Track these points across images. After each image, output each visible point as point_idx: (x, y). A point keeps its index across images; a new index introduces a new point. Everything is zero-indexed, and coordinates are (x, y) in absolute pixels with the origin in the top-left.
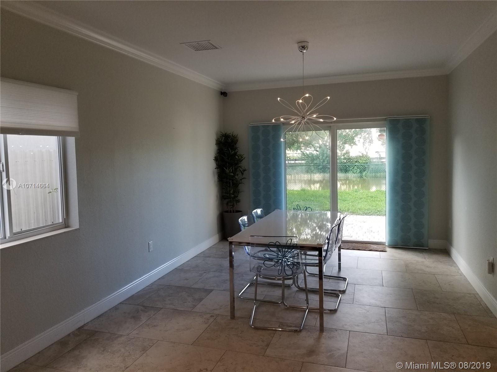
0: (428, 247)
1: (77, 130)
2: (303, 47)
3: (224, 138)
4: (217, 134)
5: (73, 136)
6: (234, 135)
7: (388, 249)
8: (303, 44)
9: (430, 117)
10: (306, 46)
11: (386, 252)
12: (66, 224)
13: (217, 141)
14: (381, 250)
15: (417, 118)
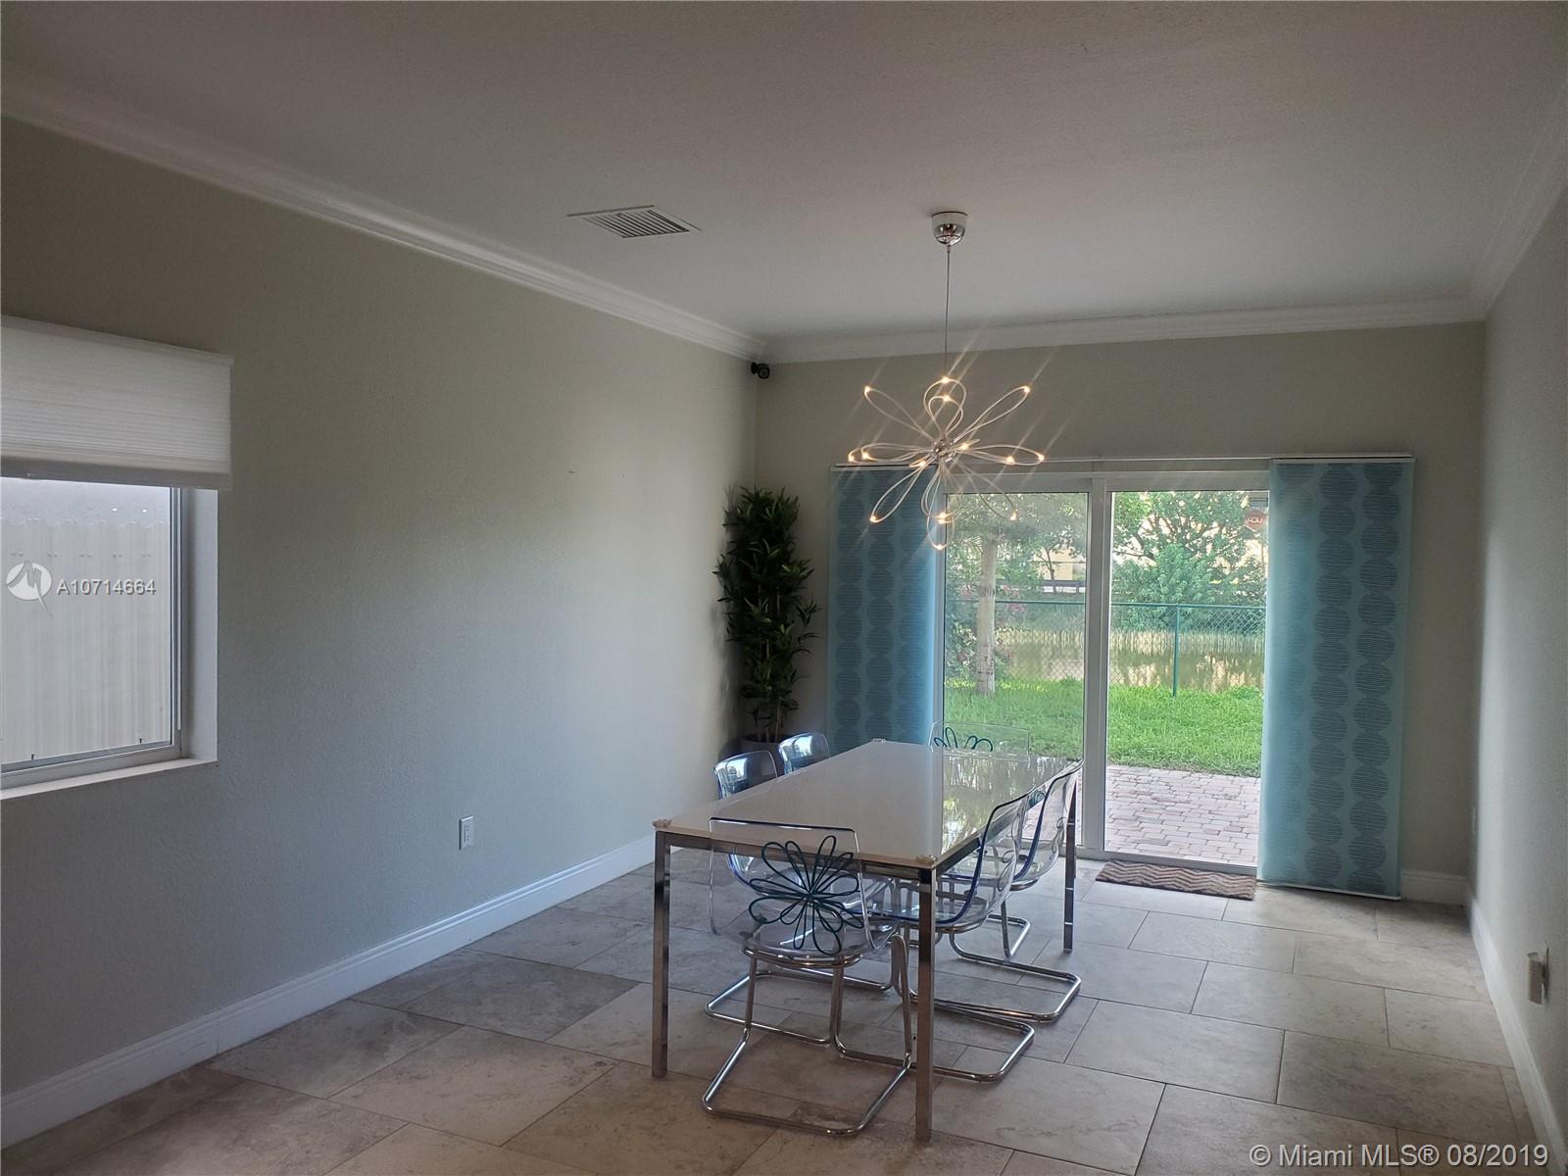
0: (1398, 895)
1: (224, 469)
2: (949, 229)
3: (751, 506)
4: (730, 494)
5: (212, 488)
6: (785, 498)
7: (1260, 893)
8: (948, 220)
9: (1413, 460)
10: (958, 226)
11: (1250, 900)
12: (183, 748)
13: (728, 514)
14: (1232, 893)
15: (1371, 461)
